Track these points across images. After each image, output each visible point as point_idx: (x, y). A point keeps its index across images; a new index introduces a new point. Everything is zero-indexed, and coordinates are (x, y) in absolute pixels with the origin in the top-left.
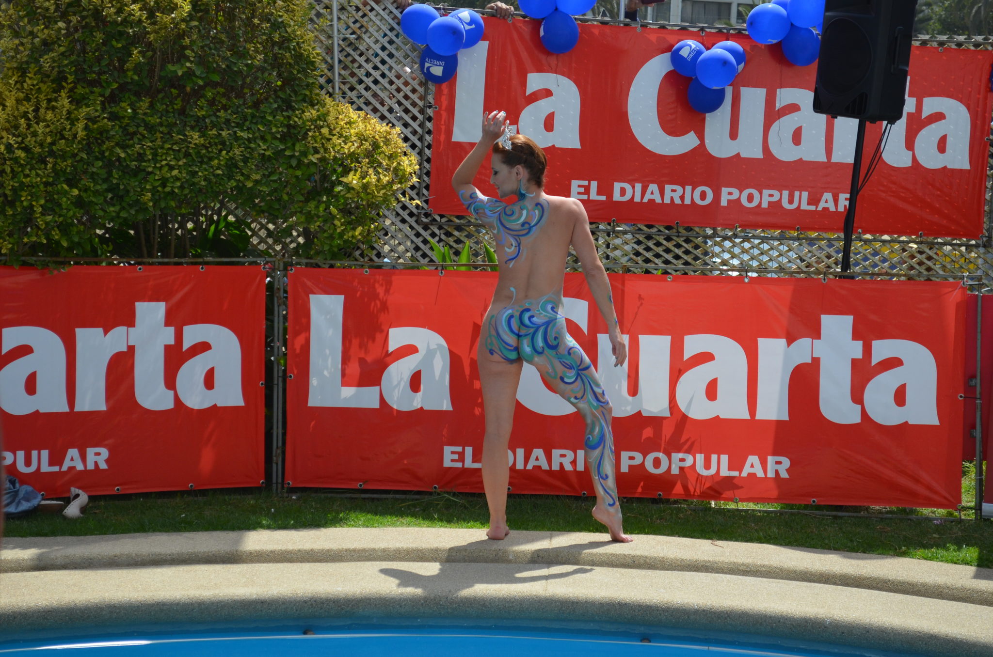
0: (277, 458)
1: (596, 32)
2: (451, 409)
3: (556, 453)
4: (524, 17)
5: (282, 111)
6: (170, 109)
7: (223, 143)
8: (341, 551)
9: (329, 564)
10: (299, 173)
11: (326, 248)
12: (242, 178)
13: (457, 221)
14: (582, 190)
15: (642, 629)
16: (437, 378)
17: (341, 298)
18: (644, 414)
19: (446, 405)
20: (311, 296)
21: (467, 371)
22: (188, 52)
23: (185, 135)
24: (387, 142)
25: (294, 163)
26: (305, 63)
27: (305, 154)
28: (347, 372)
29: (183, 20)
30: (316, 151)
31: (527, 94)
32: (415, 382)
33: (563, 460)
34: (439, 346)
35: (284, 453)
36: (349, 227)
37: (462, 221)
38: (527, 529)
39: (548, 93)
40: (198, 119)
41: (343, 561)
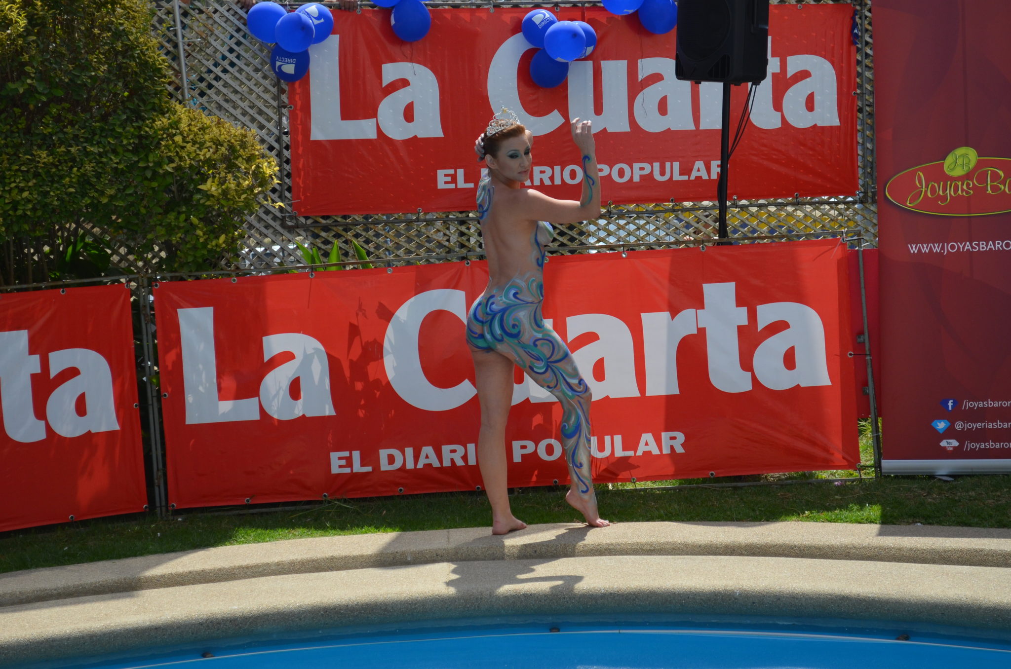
0: (158, 481)
1: (448, 16)
2: (334, 413)
3: (446, 449)
4: (373, 6)
5: (132, 121)
6: (14, 129)
7: (73, 160)
8: (233, 568)
9: (223, 583)
10: (155, 184)
11: (190, 259)
12: (96, 195)
13: (323, 221)
14: (449, 179)
15: (550, 619)
16: (317, 383)
17: (210, 310)
18: (532, 401)
19: (328, 410)
20: (179, 310)
21: (347, 373)
22: (28, 69)
23: (32, 155)
24: (243, 145)
25: (149, 174)
26: (151, 70)
27: (159, 164)
28: (223, 385)
29: (20, 36)
30: (171, 161)
31: (384, 84)
32: (295, 390)
33: (453, 455)
34: (316, 350)
35: (165, 475)
36: (212, 236)
37: (329, 221)
38: (422, 529)
39: (404, 83)
40: (44, 137)
41: (235, 579)
